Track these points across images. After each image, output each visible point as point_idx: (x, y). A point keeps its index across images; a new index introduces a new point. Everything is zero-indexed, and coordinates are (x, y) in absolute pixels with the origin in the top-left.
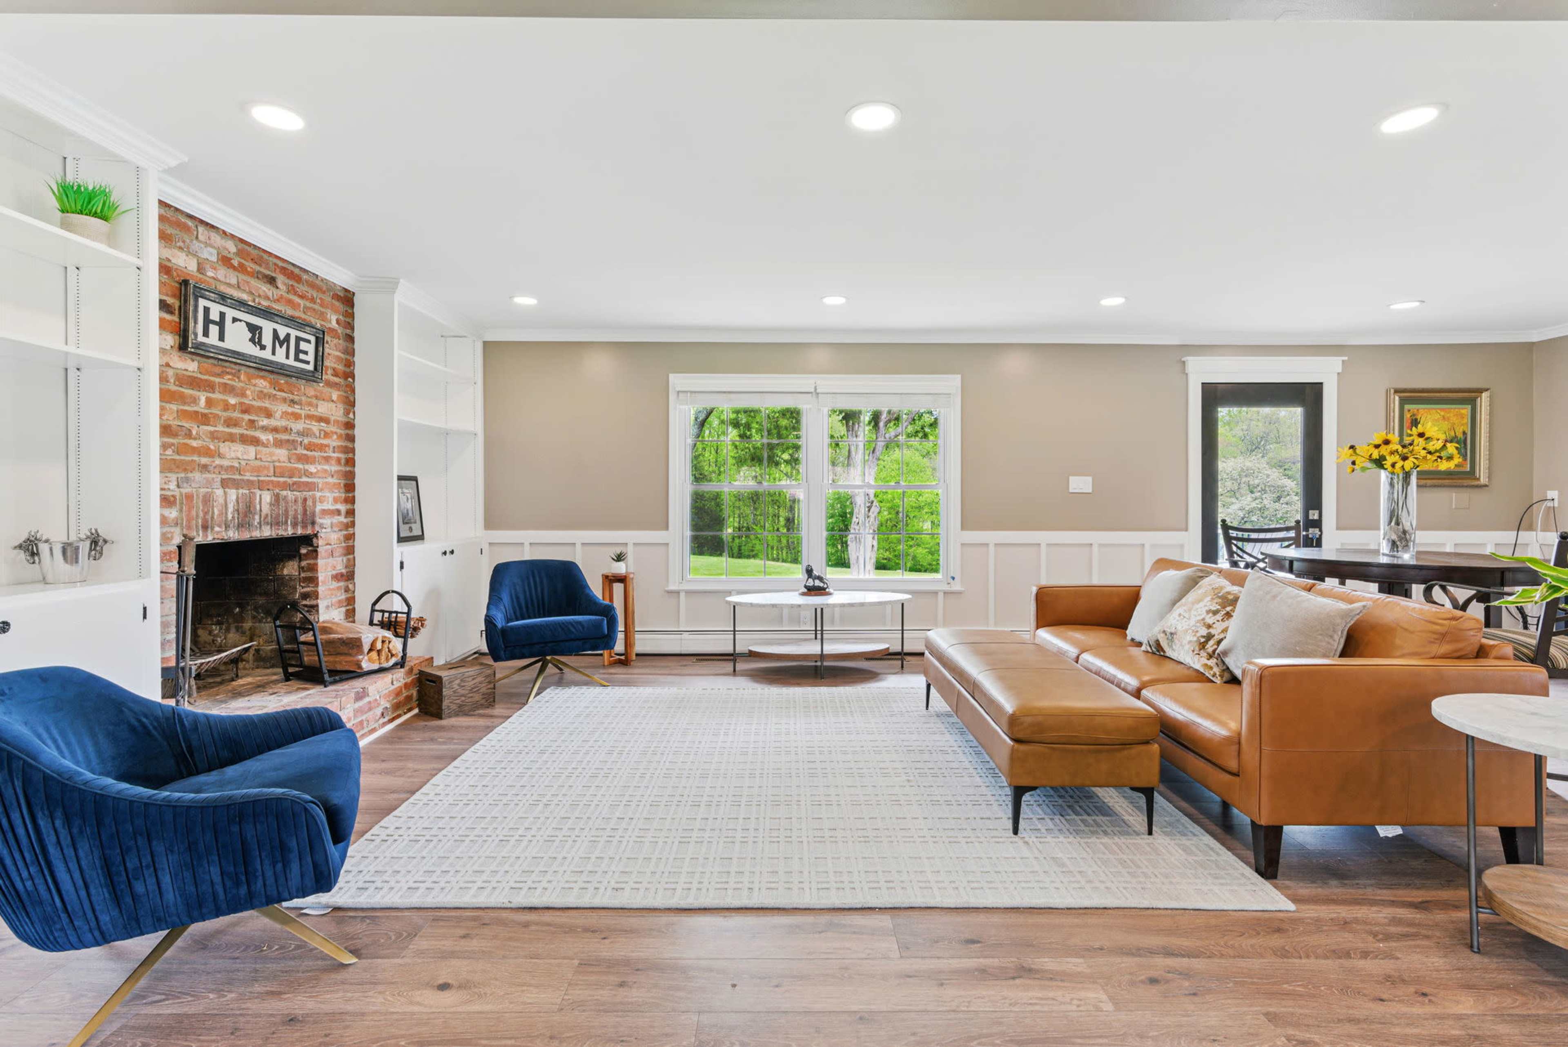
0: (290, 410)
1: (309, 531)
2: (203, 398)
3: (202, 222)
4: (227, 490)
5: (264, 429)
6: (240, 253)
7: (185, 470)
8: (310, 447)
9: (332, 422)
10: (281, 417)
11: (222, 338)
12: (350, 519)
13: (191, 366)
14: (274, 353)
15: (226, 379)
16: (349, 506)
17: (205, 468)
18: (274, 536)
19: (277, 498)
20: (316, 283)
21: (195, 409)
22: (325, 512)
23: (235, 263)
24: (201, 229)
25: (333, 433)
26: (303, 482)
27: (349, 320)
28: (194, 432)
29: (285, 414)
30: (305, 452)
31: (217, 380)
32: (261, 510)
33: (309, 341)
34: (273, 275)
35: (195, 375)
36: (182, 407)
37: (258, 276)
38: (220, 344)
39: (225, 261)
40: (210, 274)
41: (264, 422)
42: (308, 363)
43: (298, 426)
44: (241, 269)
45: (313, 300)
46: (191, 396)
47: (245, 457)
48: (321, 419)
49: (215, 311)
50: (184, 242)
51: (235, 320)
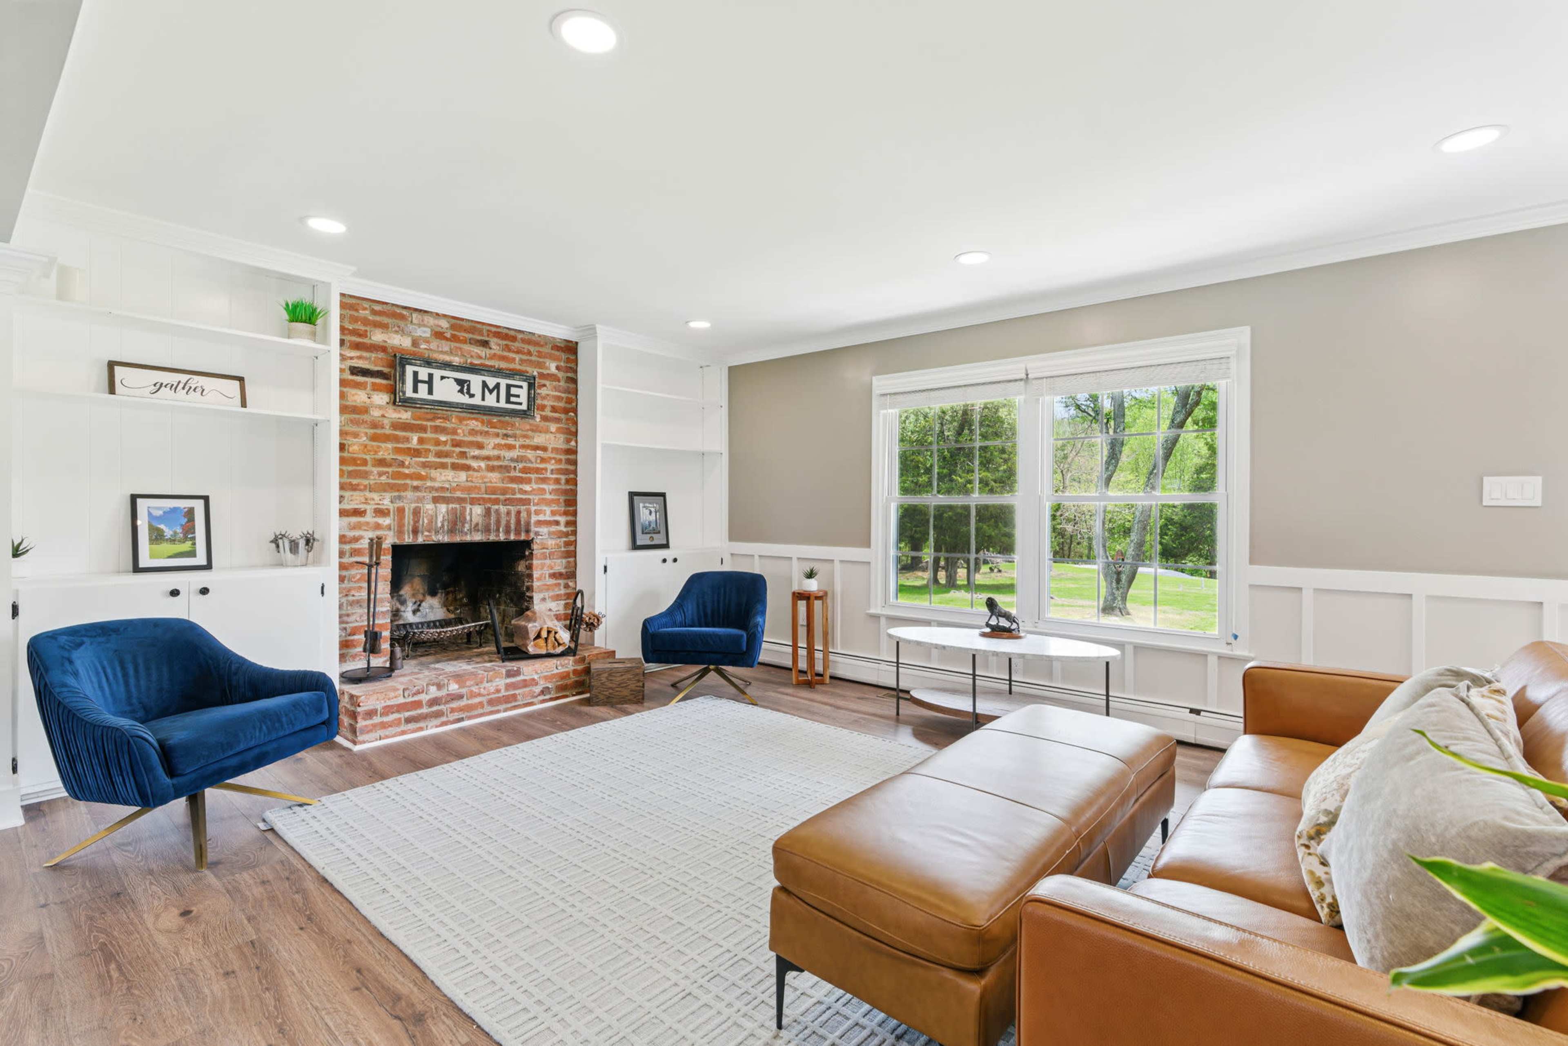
0: (503, 442)
1: (523, 537)
2: (415, 438)
3: (416, 310)
4: (438, 505)
5: (475, 458)
6: (453, 327)
7: (398, 491)
8: (524, 470)
9: (550, 449)
10: (494, 448)
11: (430, 392)
12: (570, 529)
13: (405, 416)
14: (483, 399)
15: (438, 423)
16: (570, 518)
17: (416, 488)
18: (485, 540)
19: (488, 512)
20: (531, 340)
21: (409, 446)
22: (540, 523)
23: (448, 335)
24: (414, 315)
25: (551, 458)
26: (517, 499)
27: (572, 365)
28: (407, 463)
29: (497, 446)
30: (520, 475)
31: (429, 424)
32: (471, 520)
33: (521, 387)
34: (487, 339)
35: (408, 421)
36: (395, 445)
37: (472, 342)
38: (430, 397)
39: (439, 335)
40: (423, 346)
41: (477, 452)
42: (520, 404)
43: (509, 454)
44: (454, 339)
45: (529, 353)
46: (404, 437)
47: (456, 480)
48: (536, 448)
49: (423, 374)
50: (399, 327)
51: (442, 378)
